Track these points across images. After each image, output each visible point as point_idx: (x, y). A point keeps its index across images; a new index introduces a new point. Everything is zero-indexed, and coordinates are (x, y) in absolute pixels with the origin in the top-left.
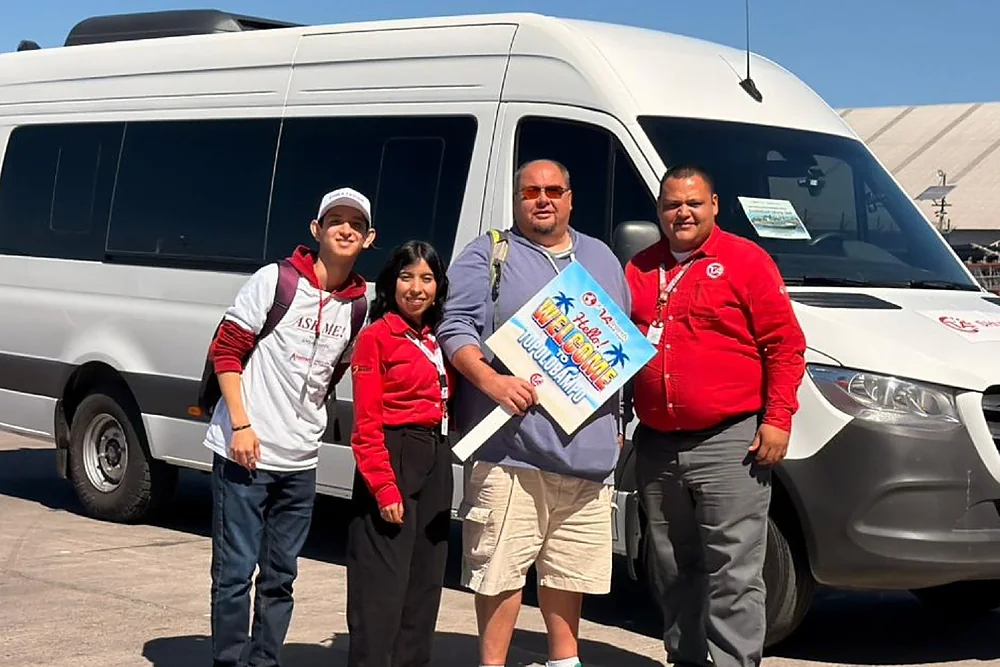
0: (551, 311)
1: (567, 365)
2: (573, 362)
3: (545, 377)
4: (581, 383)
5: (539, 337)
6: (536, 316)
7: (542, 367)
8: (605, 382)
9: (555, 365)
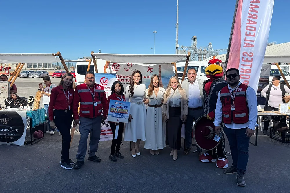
0: (113, 109)
1: (120, 114)
2: (121, 113)
3: (119, 119)
4: (124, 115)
5: (114, 114)
6: (111, 112)
7: (117, 117)
8: (127, 112)
9: (119, 116)
